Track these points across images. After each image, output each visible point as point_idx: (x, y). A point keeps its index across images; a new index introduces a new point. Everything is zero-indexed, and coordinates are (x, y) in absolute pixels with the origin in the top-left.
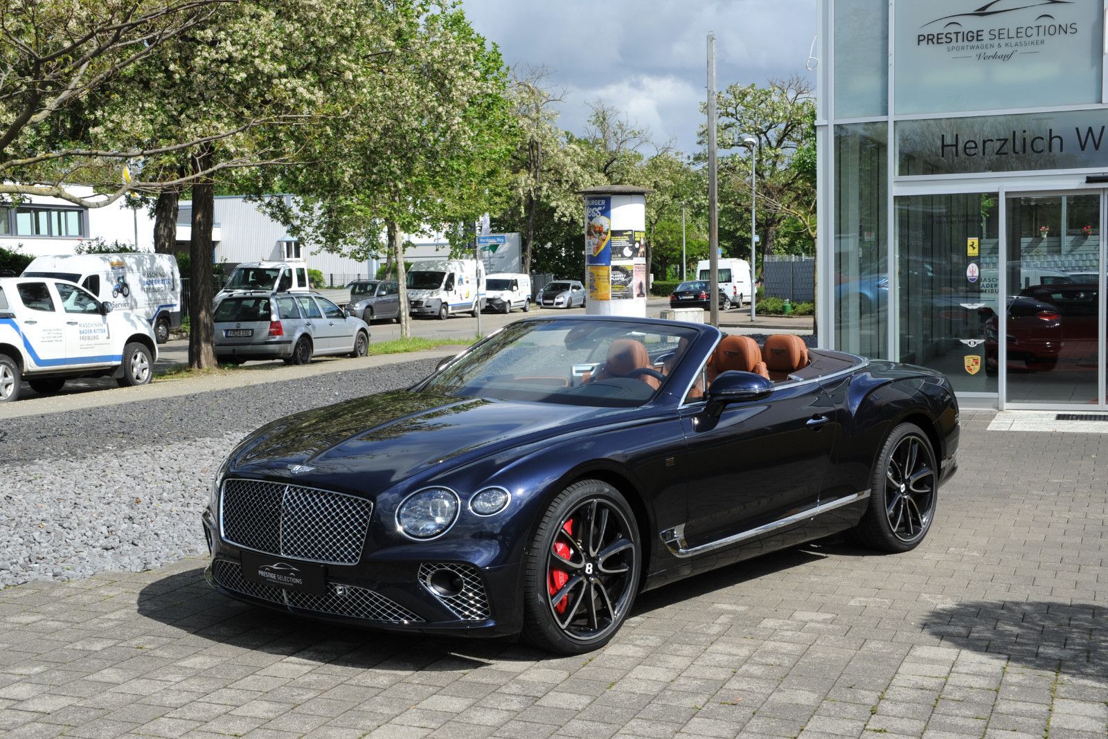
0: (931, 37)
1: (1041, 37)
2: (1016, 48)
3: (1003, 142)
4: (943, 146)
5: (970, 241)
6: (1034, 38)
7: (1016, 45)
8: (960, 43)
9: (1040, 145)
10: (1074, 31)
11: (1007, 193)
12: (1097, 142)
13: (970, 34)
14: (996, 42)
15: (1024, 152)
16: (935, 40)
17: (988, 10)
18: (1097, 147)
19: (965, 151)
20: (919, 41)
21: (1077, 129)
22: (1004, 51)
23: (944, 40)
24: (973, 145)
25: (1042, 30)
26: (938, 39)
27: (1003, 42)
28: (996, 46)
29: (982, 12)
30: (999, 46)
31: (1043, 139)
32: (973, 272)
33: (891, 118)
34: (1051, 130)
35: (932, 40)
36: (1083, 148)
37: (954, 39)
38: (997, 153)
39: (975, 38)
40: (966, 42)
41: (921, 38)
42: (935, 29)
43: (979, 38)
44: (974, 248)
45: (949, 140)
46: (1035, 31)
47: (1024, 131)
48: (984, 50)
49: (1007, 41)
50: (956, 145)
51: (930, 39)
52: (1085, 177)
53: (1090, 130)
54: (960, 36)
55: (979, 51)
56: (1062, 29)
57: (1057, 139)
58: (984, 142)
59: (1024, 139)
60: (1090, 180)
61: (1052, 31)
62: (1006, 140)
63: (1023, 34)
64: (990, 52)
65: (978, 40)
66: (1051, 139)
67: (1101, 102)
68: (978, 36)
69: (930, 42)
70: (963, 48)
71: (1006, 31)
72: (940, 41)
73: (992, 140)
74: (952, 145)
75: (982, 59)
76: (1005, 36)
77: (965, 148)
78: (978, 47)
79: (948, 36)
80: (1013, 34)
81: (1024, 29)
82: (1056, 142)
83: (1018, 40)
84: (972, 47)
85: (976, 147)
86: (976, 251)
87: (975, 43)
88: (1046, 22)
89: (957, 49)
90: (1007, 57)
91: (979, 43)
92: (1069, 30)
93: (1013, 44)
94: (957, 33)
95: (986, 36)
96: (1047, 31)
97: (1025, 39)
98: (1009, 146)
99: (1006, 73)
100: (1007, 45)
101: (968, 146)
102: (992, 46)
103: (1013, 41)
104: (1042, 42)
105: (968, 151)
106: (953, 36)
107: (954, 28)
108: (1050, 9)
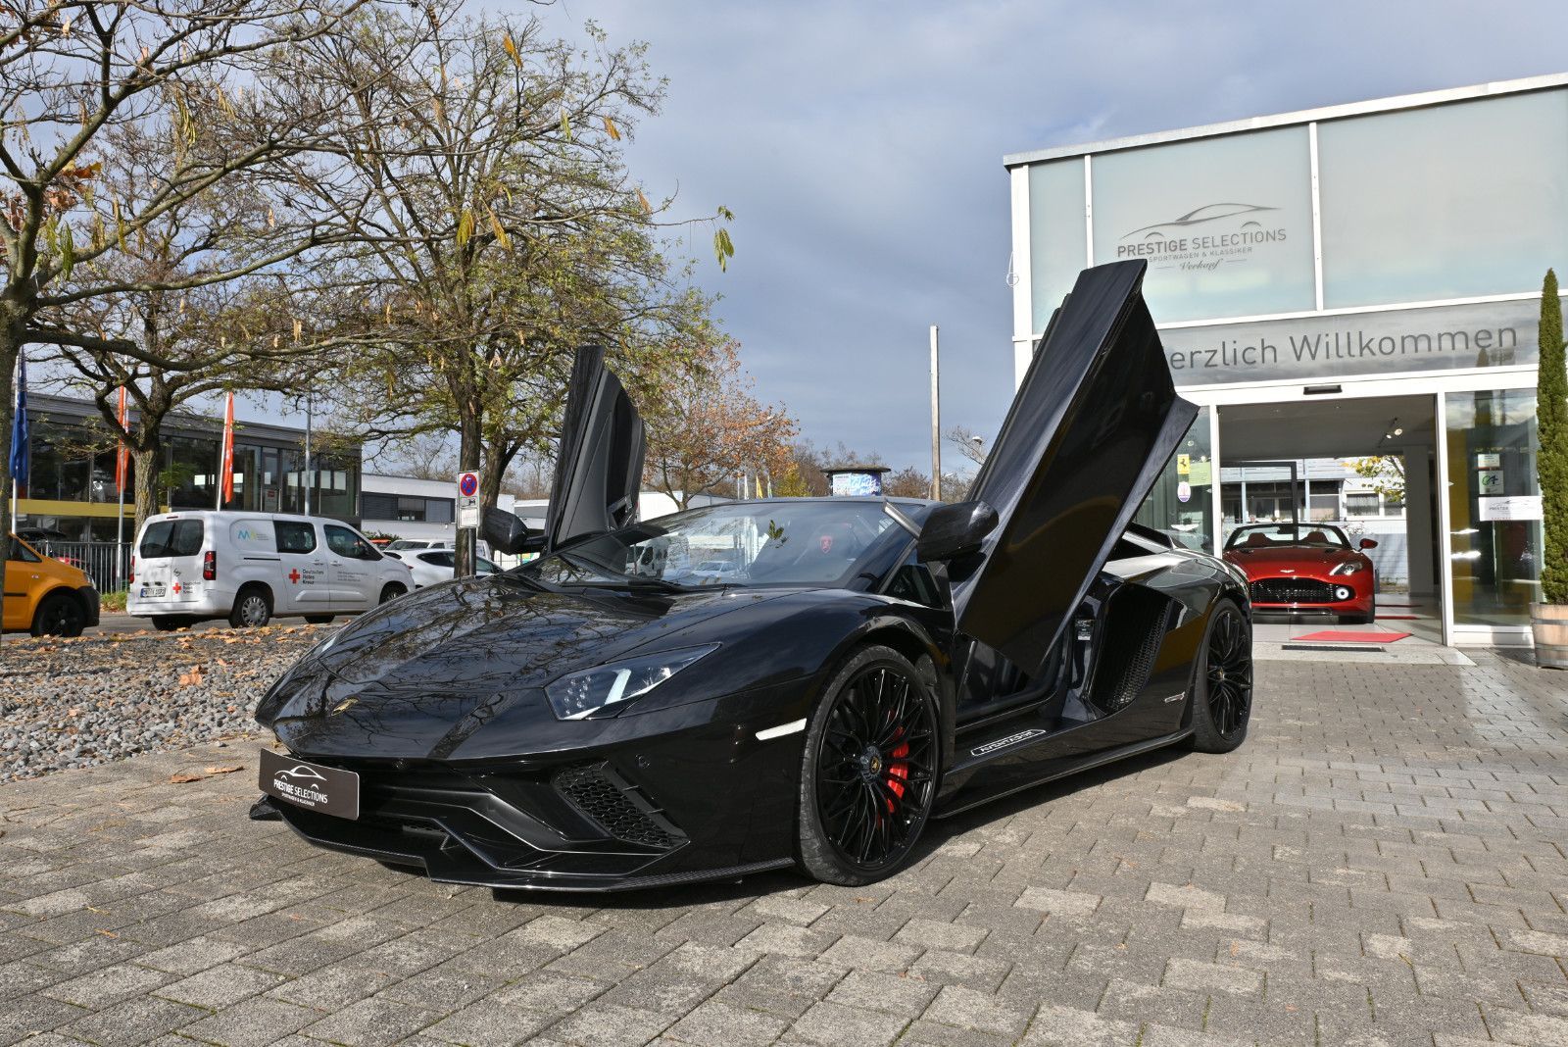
0: (1132, 248)
1: (1248, 244)
2: (1221, 256)
3: (1211, 354)
5: (1180, 459)
6: (1241, 245)
7: (1222, 253)
8: (1163, 253)
9: (1249, 355)
10: (1282, 237)
11: (1219, 408)
12: (1313, 349)
13: (1173, 244)
14: (1201, 250)
15: (1235, 363)
16: (1136, 251)
17: (1190, 219)
18: (1313, 357)
20: (1120, 252)
21: (1291, 339)
22: (1210, 260)
23: (1146, 250)
24: (1181, 358)
25: (1248, 237)
26: (1139, 250)
27: (1206, 251)
28: (1200, 255)
29: (1184, 221)
30: (1204, 255)
31: (1254, 349)
32: (1183, 492)
34: (1262, 341)
35: (1133, 251)
36: (1298, 358)
37: (1156, 250)
38: (1207, 366)
39: (1178, 248)
40: (1169, 253)
41: (1122, 250)
42: (1136, 240)
43: (1183, 247)
44: (1185, 465)
46: (1241, 238)
47: (1234, 343)
48: (1188, 260)
49: (1212, 249)
52: (1303, 388)
53: (1305, 338)
54: (1162, 246)
55: (1182, 261)
56: (1271, 236)
57: (1272, 349)
58: (1192, 354)
59: (1235, 350)
60: (1307, 391)
61: (1259, 237)
62: (1215, 351)
63: (1229, 242)
64: (1195, 261)
65: (1181, 249)
66: (1263, 349)
67: (1315, 308)
69: (1131, 253)
70: (1166, 258)
71: (1210, 240)
72: (1141, 252)
73: (1198, 353)
75: (1186, 269)
76: (1210, 244)
77: (1172, 361)
78: (1182, 257)
79: (1150, 246)
80: (1218, 241)
81: (1229, 238)
82: (1269, 354)
83: (1224, 248)
84: (1175, 257)
85: (1183, 360)
86: (1187, 469)
87: (1178, 251)
88: (1253, 229)
89: (1160, 259)
90: (1214, 265)
91: (1183, 253)
92: (1277, 236)
93: (1219, 253)
94: (1159, 244)
95: (1189, 245)
96: (1254, 238)
97: (1231, 247)
98: (1218, 358)
99: (1213, 283)
100: (1212, 254)
101: (1175, 358)
102: (1196, 255)
103: (1219, 250)
104: (1250, 249)
105: (1175, 364)
106: (1155, 247)
107: (1154, 239)
108: (1256, 216)
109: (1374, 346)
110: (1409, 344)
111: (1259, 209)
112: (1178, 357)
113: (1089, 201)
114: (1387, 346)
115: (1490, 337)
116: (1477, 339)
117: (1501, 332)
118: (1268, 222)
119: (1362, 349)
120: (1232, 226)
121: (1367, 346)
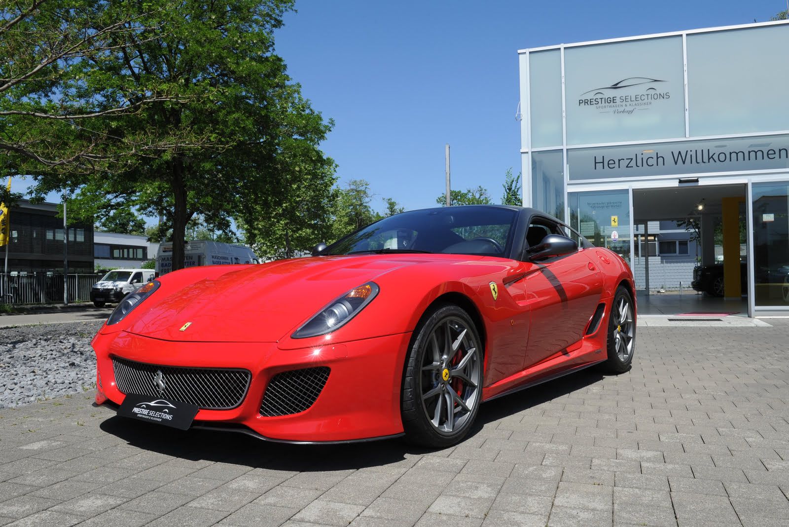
0: (586, 101)
1: (650, 100)
2: (635, 107)
3: (630, 160)
4: (596, 163)
5: (613, 218)
6: (646, 101)
7: (636, 105)
8: (603, 104)
9: (650, 162)
10: (668, 97)
11: (633, 190)
13: (609, 99)
14: (624, 103)
15: (642, 166)
16: (589, 103)
17: (618, 86)
18: (684, 163)
19: (608, 166)
20: (580, 103)
21: (672, 152)
22: (629, 108)
23: (594, 102)
24: (613, 163)
25: (650, 96)
26: (591, 102)
28: (624, 106)
29: (615, 87)
30: (626, 105)
31: (653, 158)
32: (615, 236)
33: (565, 148)
34: (657, 153)
35: (587, 103)
36: (676, 163)
38: (627, 167)
39: (612, 102)
40: (607, 104)
41: (581, 102)
42: (589, 97)
43: (614, 101)
44: (615, 222)
45: (599, 160)
46: (646, 97)
47: (642, 154)
48: (617, 108)
50: (603, 162)
51: (586, 102)
52: (678, 180)
53: (680, 152)
54: (603, 100)
55: (614, 109)
56: (662, 96)
57: (662, 158)
58: (619, 160)
59: (642, 158)
60: (681, 182)
61: (656, 97)
62: (632, 159)
63: (639, 99)
64: (621, 109)
65: (613, 102)
66: (657, 158)
67: (685, 137)
68: (614, 100)
69: (586, 104)
70: (605, 107)
71: (629, 98)
72: (592, 103)
73: (623, 159)
74: (601, 162)
75: (616, 112)
76: (629, 100)
77: (608, 164)
78: (614, 106)
79: (596, 100)
80: (633, 99)
81: (639, 97)
82: (660, 160)
83: (637, 102)
84: (610, 107)
85: (615, 163)
86: (616, 224)
88: (652, 92)
89: (602, 107)
90: (632, 112)
91: (615, 104)
92: (665, 96)
93: (634, 104)
94: (601, 99)
95: (618, 100)
96: (653, 97)
97: (640, 101)
98: (633, 163)
99: (630, 121)
100: (630, 105)
101: (610, 163)
102: (622, 106)
103: (634, 103)
104: (650, 103)
105: (610, 166)
106: (599, 101)
107: (599, 96)
108: (654, 85)
109: (716, 157)
110: (734, 155)
111: (656, 81)
112: (612, 162)
113: (563, 74)
114: (722, 157)
115: (775, 153)
116: (768, 154)
117: (780, 150)
118: (660, 88)
119: (709, 159)
120: (641, 90)
121: (712, 157)
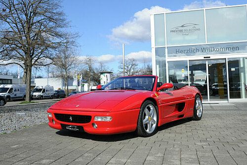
3: (188, 50)
4: (176, 51)
9: (194, 51)
11: (189, 60)
12: (205, 50)
13: (180, 30)
14: (185, 32)
20: (171, 32)
21: (201, 48)
22: (187, 33)
29: (182, 26)
32: (183, 76)
33: (166, 46)
34: (197, 48)
36: (203, 52)
37: (177, 31)
40: (180, 32)
44: (183, 71)
46: (192, 30)
49: (187, 31)
50: (179, 51)
51: (173, 31)
52: (204, 57)
55: (182, 34)
59: (192, 50)
63: (190, 30)
64: (184, 34)
67: (205, 43)
73: (185, 50)
88: (195, 28)
89: (178, 33)
91: (182, 32)
93: (189, 32)
98: (189, 52)
104: (194, 32)
107: (177, 29)
108: (195, 26)
110: (221, 49)
111: (196, 24)
113: (165, 22)
114: (217, 50)
115: (235, 48)
116: (232, 49)
118: (197, 27)
120: (191, 27)
121: (214, 50)
